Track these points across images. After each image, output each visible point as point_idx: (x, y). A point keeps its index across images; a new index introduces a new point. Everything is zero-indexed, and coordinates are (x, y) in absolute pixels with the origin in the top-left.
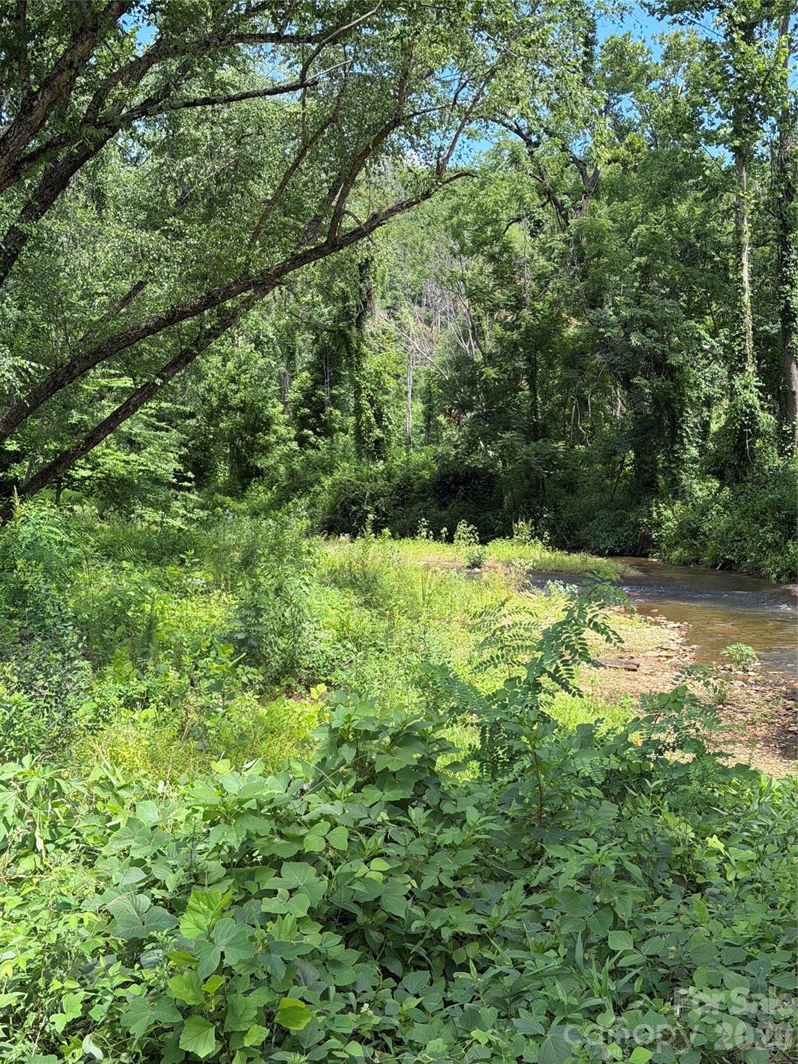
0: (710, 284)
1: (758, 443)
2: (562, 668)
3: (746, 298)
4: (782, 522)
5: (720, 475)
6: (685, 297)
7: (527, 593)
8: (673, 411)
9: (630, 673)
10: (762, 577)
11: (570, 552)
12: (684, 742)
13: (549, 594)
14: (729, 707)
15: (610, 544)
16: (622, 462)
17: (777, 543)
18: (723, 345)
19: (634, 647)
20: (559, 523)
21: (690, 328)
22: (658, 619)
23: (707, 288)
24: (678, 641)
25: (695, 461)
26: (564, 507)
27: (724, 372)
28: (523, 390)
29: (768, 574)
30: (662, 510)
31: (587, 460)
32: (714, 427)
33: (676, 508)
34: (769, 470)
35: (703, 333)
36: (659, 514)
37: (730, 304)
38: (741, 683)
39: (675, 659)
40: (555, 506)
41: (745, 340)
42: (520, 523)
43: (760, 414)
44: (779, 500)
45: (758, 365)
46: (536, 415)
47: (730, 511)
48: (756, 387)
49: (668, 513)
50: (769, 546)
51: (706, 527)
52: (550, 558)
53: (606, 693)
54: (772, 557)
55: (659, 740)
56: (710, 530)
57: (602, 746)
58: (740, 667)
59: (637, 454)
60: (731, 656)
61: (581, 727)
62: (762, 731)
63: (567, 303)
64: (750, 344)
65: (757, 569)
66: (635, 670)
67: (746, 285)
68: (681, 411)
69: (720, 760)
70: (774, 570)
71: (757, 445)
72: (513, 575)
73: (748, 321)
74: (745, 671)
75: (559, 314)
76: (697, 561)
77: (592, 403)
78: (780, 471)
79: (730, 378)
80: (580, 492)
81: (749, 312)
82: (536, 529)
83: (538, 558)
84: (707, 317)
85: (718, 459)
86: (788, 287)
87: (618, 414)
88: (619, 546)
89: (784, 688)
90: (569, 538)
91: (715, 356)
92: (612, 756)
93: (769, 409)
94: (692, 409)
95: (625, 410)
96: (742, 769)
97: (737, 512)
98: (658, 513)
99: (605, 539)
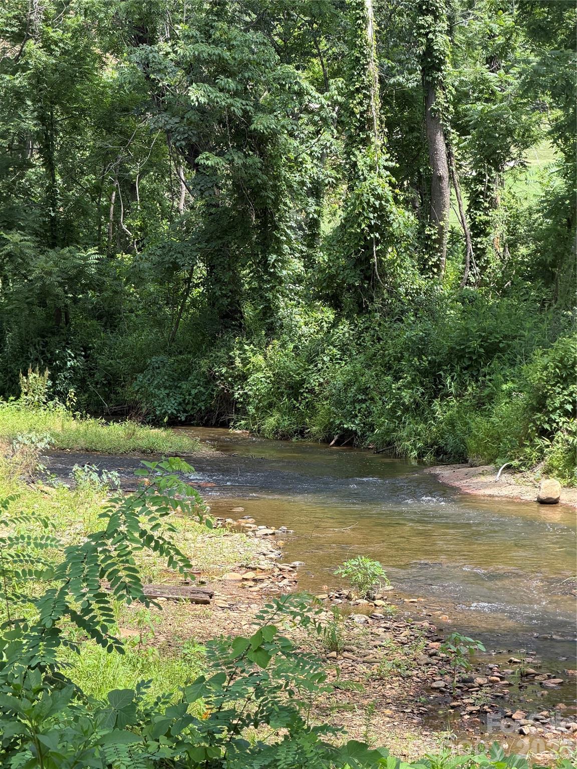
0: (316, 11)
1: (391, 254)
2: (95, 606)
3: (370, 33)
4: (424, 373)
5: (334, 302)
6: (279, 29)
7: (40, 484)
8: (264, 203)
9: (198, 606)
10: (396, 456)
11: (108, 420)
12: (271, 711)
13: (74, 488)
14: (346, 654)
15: (171, 407)
16: (188, 281)
17: (418, 405)
18: (336, 103)
19: (205, 566)
20: (92, 375)
21: (288, 76)
22: (243, 522)
23: (313, 16)
24: (272, 556)
25: (299, 280)
26: (100, 351)
27: (339, 146)
28: (33, 166)
29: (406, 452)
30: (249, 354)
31: (136, 276)
32: (327, 228)
33: (269, 351)
34: (407, 294)
35: (305, 84)
36: (246, 362)
37: (345, 42)
38: (364, 617)
39: (266, 583)
40: (86, 349)
41: (369, 97)
42: (31, 376)
43: (394, 209)
44: (422, 339)
45: (389, 135)
46: (54, 205)
47: (350, 356)
48: (386, 168)
49: (259, 359)
50: (406, 409)
51: (315, 380)
52: (78, 430)
53: (162, 639)
54: (412, 425)
55: (234, 710)
56: (321, 384)
57: (147, 723)
58: (363, 592)
59: (211, 268)
60: (349, 577)
61: (115, 695)
62: (393, 689)
63: (102, 32)
64: (376, 103)
65: (389, 444)
66: (206, 603)
67: (370, 13)
68: (276, 203)
69: (323, 738)
70: (414, 445)
71: (388, 256)
72: (18, 458)
73: (373, 70)
74: (370, 598)
75: (87, 48)
76: (301, 433)
77: (143, 189)
78: (423, 296)
79: (348, 153)
80: (124, 326)
81: (374, 54)
82: (54, 385)
83: (58, 430)
84: (315, 61)
85: (332, 277)
86: (429, 18)
87: (181, 207)
88: (185, 411)
89: (426, 624)
90: (107, 399)
91: (323, 119)
92: (163, 739)
93: (406, 202)
94: (292, 199)
95: (192, 199)
96: (358, 748)
97: (361, 357)
98: (243, 360)
99: (163, 400)
